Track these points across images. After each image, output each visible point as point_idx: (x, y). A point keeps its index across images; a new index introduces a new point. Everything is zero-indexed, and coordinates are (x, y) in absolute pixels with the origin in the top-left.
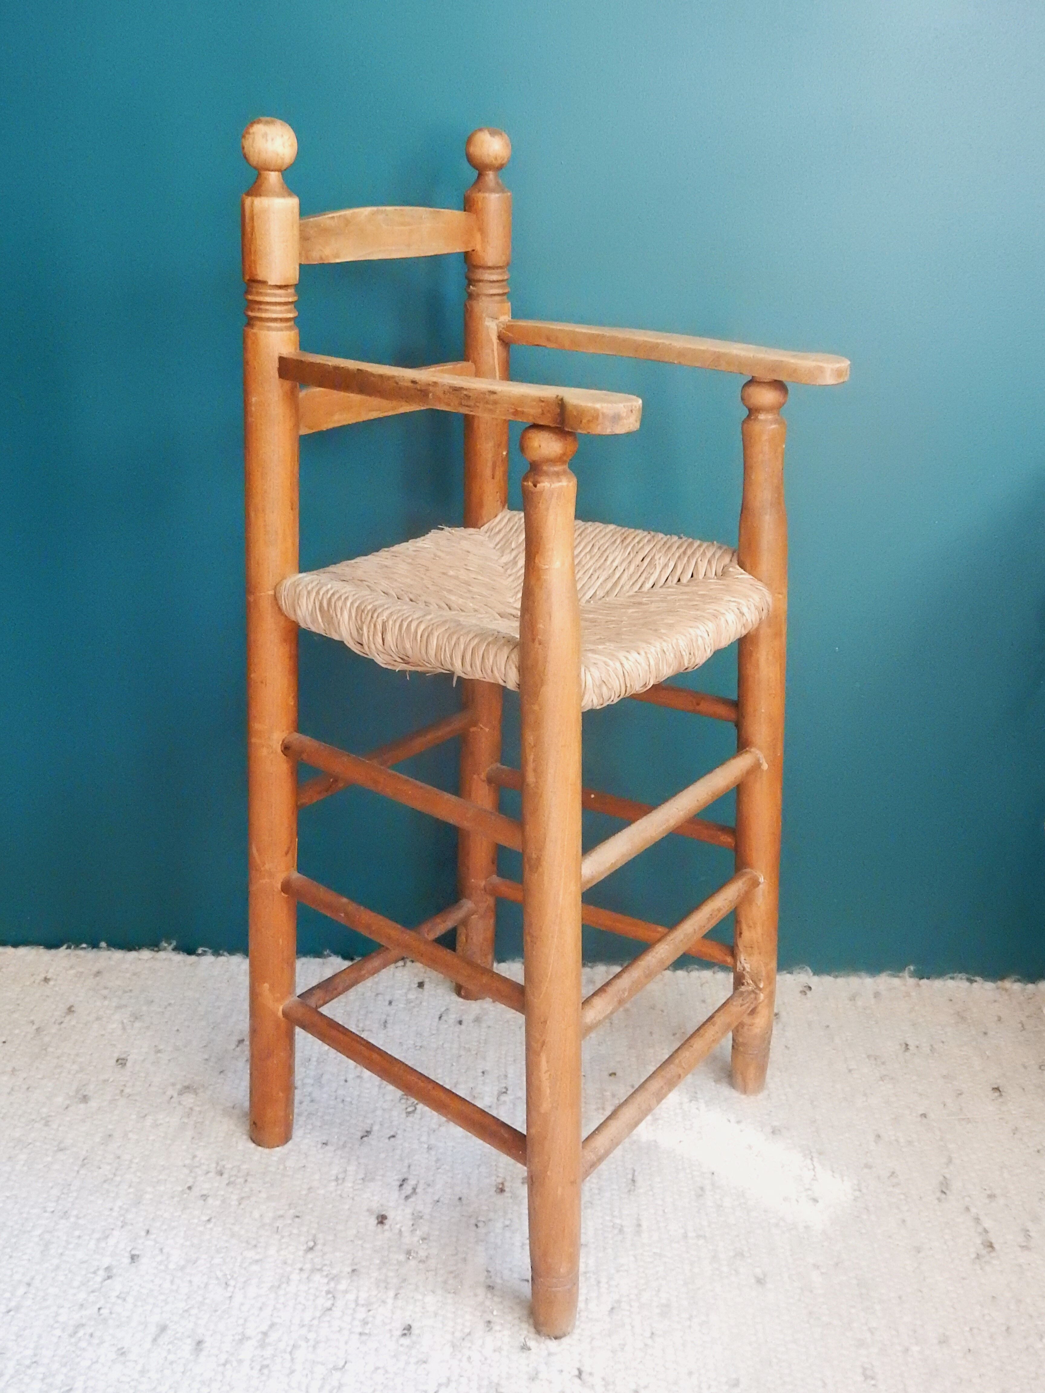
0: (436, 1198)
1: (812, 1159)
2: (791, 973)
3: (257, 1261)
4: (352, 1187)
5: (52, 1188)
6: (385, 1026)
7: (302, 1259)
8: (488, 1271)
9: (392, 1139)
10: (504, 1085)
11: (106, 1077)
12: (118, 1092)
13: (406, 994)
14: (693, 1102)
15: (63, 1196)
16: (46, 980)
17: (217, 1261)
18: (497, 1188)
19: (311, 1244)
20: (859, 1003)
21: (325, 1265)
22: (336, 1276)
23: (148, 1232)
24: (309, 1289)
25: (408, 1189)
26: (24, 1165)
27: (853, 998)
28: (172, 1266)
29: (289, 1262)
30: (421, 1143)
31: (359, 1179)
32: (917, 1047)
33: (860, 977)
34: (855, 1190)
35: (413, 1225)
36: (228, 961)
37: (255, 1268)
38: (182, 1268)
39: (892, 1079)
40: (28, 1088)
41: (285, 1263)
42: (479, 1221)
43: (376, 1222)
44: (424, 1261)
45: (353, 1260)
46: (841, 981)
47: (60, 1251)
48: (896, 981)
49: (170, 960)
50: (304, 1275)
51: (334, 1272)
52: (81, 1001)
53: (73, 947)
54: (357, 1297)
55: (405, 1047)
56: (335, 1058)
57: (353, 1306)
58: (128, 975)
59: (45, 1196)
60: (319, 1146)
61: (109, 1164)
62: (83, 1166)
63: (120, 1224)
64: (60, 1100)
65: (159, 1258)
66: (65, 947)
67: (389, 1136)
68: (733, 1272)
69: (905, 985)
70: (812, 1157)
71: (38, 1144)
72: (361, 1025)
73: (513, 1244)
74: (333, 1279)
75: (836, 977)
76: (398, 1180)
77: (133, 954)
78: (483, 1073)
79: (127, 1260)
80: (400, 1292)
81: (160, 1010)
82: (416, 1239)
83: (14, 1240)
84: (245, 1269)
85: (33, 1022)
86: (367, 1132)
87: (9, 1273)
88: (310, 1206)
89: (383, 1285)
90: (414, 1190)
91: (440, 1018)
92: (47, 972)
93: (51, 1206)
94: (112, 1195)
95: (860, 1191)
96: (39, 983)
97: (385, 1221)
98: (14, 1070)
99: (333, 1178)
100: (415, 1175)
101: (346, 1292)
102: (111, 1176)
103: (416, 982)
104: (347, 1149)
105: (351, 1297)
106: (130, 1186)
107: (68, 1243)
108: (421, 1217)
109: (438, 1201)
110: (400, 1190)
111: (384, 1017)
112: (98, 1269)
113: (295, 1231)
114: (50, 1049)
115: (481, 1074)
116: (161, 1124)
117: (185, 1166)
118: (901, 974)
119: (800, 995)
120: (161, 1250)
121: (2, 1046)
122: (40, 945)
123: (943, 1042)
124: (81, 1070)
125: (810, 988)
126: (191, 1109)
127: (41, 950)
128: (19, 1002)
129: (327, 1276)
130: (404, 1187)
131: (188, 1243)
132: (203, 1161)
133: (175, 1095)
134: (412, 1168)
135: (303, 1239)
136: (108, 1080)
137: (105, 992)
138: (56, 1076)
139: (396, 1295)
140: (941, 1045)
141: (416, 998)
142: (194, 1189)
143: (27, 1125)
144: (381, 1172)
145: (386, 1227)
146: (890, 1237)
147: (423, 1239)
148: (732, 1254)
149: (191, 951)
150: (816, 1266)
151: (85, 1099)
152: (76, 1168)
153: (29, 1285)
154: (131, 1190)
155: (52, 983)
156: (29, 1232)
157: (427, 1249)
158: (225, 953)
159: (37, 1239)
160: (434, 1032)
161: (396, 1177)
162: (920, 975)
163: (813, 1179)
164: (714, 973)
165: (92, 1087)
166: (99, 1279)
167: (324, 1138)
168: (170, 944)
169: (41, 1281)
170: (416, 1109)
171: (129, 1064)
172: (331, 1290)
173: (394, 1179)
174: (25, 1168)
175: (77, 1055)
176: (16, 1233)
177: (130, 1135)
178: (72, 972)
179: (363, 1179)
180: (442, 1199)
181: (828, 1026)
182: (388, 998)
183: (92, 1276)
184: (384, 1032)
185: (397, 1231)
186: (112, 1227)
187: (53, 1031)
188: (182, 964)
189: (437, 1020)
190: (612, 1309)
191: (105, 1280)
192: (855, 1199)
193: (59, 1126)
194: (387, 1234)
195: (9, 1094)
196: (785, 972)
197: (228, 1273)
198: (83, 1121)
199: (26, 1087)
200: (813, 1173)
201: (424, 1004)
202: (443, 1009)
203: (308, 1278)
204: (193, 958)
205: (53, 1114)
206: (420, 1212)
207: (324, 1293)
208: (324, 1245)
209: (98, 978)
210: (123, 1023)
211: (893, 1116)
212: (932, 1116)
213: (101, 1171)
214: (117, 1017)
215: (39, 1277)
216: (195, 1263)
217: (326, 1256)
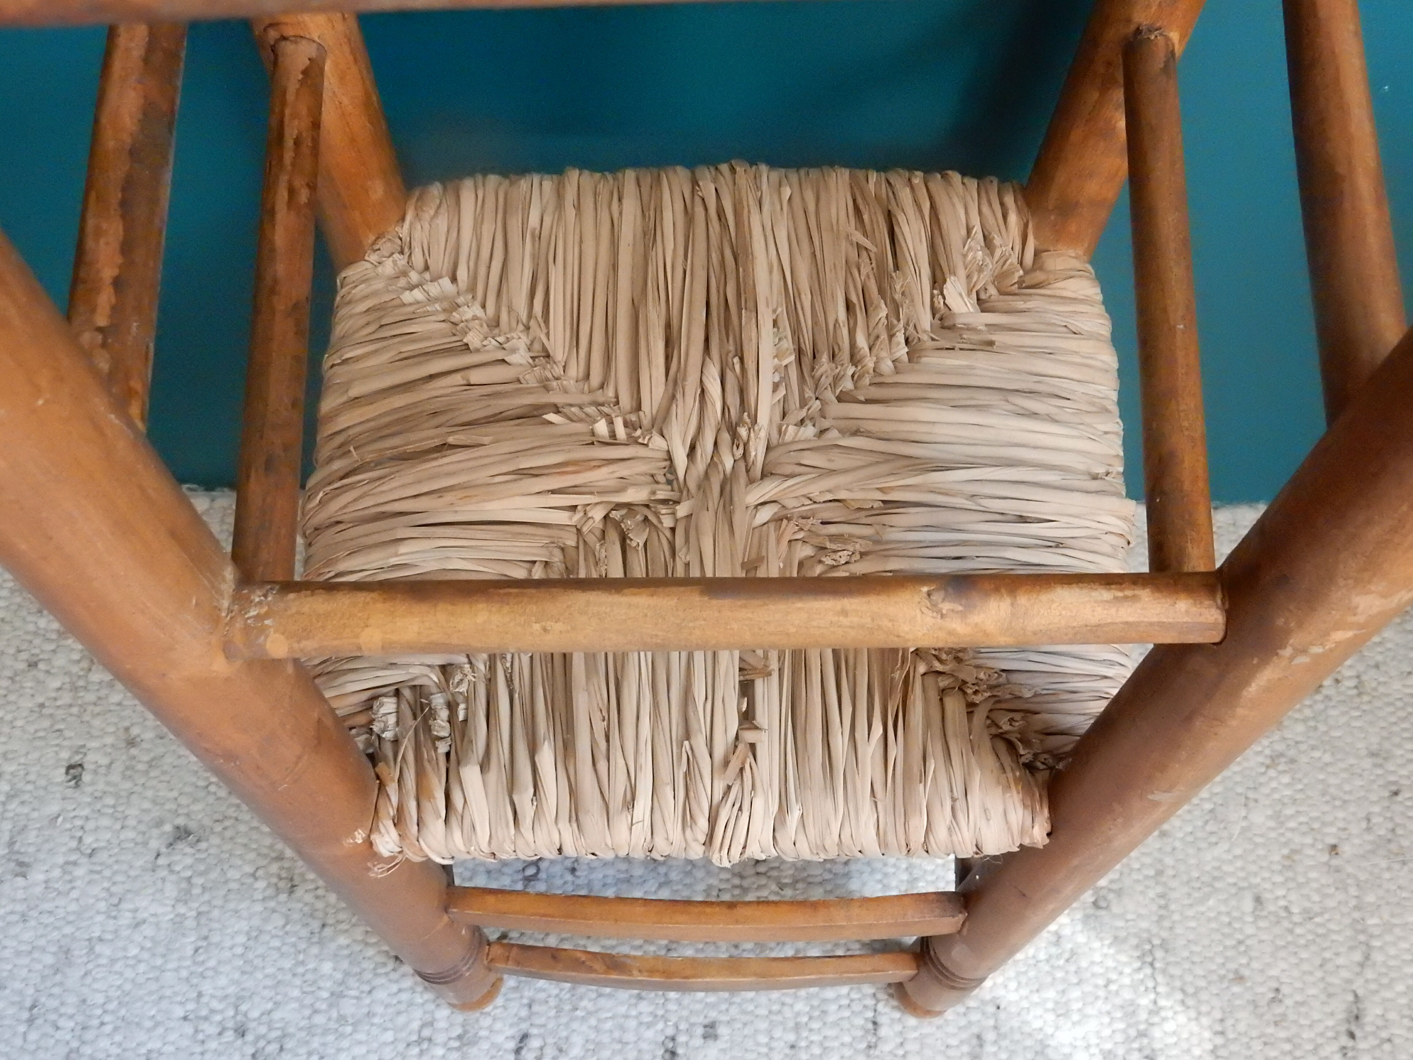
11: (54, 808)
61: (71, 1017)
76: (513, 1036)
95: (1222, 1033)
99: (415, 1037)
100: (539, 1024)
116: (144, 922)
126: (189, 881)
130: (524, 1049)
133: (163, 849)
134: (536, 1008)
136: (57, 818)
161: (510, 1032)
165: (32, 836)
170: (538, 870)
171: (86, 777)
177: (99, 948)
192: (1215, 1054)
198: (24, 917)
200: (1152, 996)
210: (71, 674)
211: (1285, 851)
212: (1346, 849)
213: (59, 1035)
214: (60, 661)
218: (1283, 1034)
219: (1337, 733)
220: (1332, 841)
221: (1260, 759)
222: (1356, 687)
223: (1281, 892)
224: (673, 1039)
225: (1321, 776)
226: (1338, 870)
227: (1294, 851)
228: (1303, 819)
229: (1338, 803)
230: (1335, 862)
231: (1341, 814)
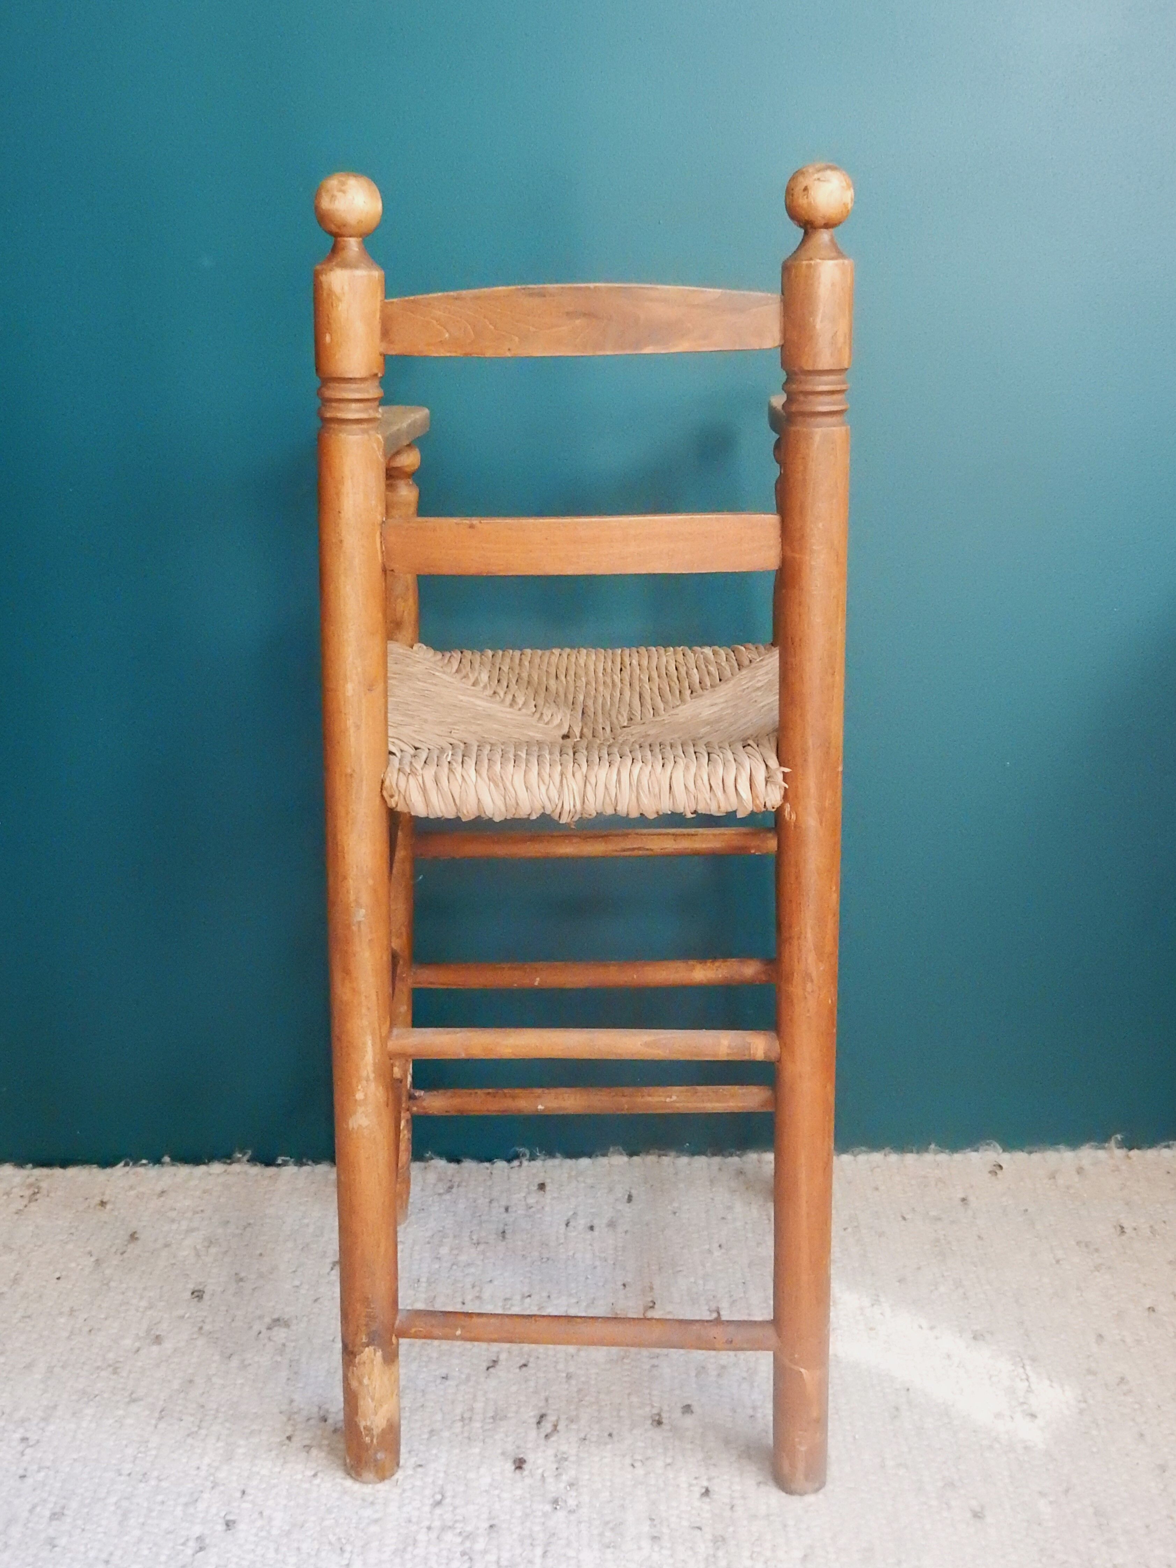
0: (582, 1435)
1: (1023, 1367)
2: (977, 1150)
3: (376, 1521)
4: (482, 1427)
5: (126, 1446)
6: (504, 1237)
7: (429, 1515)
8: (652, 1520)
9: (524, 1369)
10: (650, 1299)
11: (181, 1312)
12: (196, 1329)
13: (525, 1197)
14: (875, 1306)
15: (140, 1455)
16: (103, 1204)
17: (327, 1523)
18: (654, 1421)
19: (439, 1497)
20: (1061, 1181)
21: (456, 1521)
22: (471, 1534)
23: (244, 1492)
24: (441, 1550)
25: (547, 1426)
26: (91, 1421)
27: (1053, 1176)
28: (275, 1532)
29: (414, 1520)
30: (558, 1371)
31: (489, 1418)
32: (1135, 1229)
33: (1058, 1150)
34: (1079, 1401)
35: (557, 1469)
36: (313, 1171)
37: (374, 1529)
38: (288, 1533)
39: (1110, 1268)
40: (90, 1331)
41: (410, 1521)
42: (635, 1460)
43: (513, 1467)
44: (574, 1511)
45: (490, 1513)
46: (1036, 1157)
47: (141, 1520)
48: (1101, 1154)
49: (246, 1173)
50: (434, 1535)
51: (469, 1529)
52: (144, 1226)
53: (131, 1164)
54: (499, 1558)
55: (529, 1259)
56: (448, 1277)
58: (198, 1193)
59: (118, 1456)
60: (439, 1381)
61: (192, 1415)
62: (160, 1418)
63: (209, 1484)
64: (128, 1342)
65: (259, 1523)
66: (122, 1164)
67: (519, 1365)
68: (944, 1506)
69: (1112, 1158)
70: (1024, 1364)
71: (106, 1395)
72: (475, 1237)
73: (678, 1486)
74: (467, 1537)
75: (1030, 1153)
76: (534, 1416)
77: (202, 1169)
78: (624, 1285)
79: (221, 1527)
80: (549, 1549)
81: (238, 1231)
82: (562, 1485)
83: (86, 1510)
84: (363, 1530)
85: (90, 1254)
86: (494, 1361)
87: (82, 1549)
88: (434, 1452)
89: (528, 1542)
90: (555, 1426)
91: (567, 1225)
92: (103, 1194)
93: (127, 1467)
94: (199, 1451)
95: (1085, 1402)
96: (95, 1207)
97: (524, 1466)
98: (72, 1310)
99: (459, 1418)
100: (554, 1410)
101: (485, 1552)
102: (196, 1429)
103: (536, 1185)
104: (471, 1384)
105: (491, 1557)
106: (218, 1439)
107: (150, 1510)
108: (566, 1459)
109: (585, 1439)
110: (538, 1428)
111: (501, 1226)
112: (188, 1540)
113: (418, 1483)
114: (112, 1284)
115: (622, 1287)
116: (250, 1365)
117: (281, 1413)
118: (1107, 1145)
119: (990, 1175)
120: (261, 1513)
121: (56, 1283)
122: (94, 1164)
123: (1164, 1222)
124: (150, 1307)
125: (1001, 1167)
126: (284, 1345)
127: (95, 1170)
128: (73, 1230)
129: (460, 1534)
130: (543, 1424)
131: (292, 1503)
132: (302, 1406)
133: (264, 1330)
134: (550, 1401)
135: (428, 1492)
136: (183, 1317)
137: (173, 1214)
138: (123, 1315)
139: (545, 1552)
140: (1163, 1225)
141: (537, 1202)
142: (294, 1439)
143: (92, 1374)
144: (514, 1408)
145: (526, 1473)
146: (1127, 1455)
147: (571, 1485)
148: (940, 1484)
149: (269, 1162)
150: (1042, 1494)
151: (158, 1340)
152: (153, 1422)
154: (220, 1444)
155: (109, 1207)
156: (105, 1499)
157: (576, 1496)
158: (310, 1163)
159: (112, 1508)
160: (562, 1241)
161: (532, 1414)
162: (1130, 1144)
163: (1027, 1391)
164: (885, 1155)
165: (164, 1326)
166: (189, 1552)
167: (443, 1371)
168: (244, 1154)
169: (122, 1557)
171: (206, 1297)
172: (467, 1551)
173: (531, 1415)
174: (93, 1425)
175: (145, 1289)
176: (88, 1501)
177: (214, 1379)
178: (133, 1193)
179: (493, 1417)
180: (588, 1436)
181: (1026, 1210)
182: (504, 1203)
183: (181, 1548)
184: (504, 1243)
185: (539, 1477)
186: (201, 1488)
187: (115, 1262)
188: (259, 1177)
189: (564, 1226)
190: (805, 1556)
191: (197, 1552)
192: (1081, 1412)
193: (130, 1372)
194: (528, 1481)
195: (69, 1338)
196: (969, 1150)
197: (342, 1536)
198: (158, 1366)
199: (86, 1329)
200: (1026, 1384)
201: (547, 1209)
202: (571, 1213)
203: (438, 1538)
204: (272, 1170)
205: (121, 1359)
206: (564, 1453)
207: (458, 1554)
208: (454, 1497)
209: (162, 1199)
210: (195, 1248)
211: (1115, 1312)
213: (182, 1423)
214: (188, 1242)
215: (119, 1553)
216: (302, 1527)
217: (458, 1511)
224: (659, 1415)
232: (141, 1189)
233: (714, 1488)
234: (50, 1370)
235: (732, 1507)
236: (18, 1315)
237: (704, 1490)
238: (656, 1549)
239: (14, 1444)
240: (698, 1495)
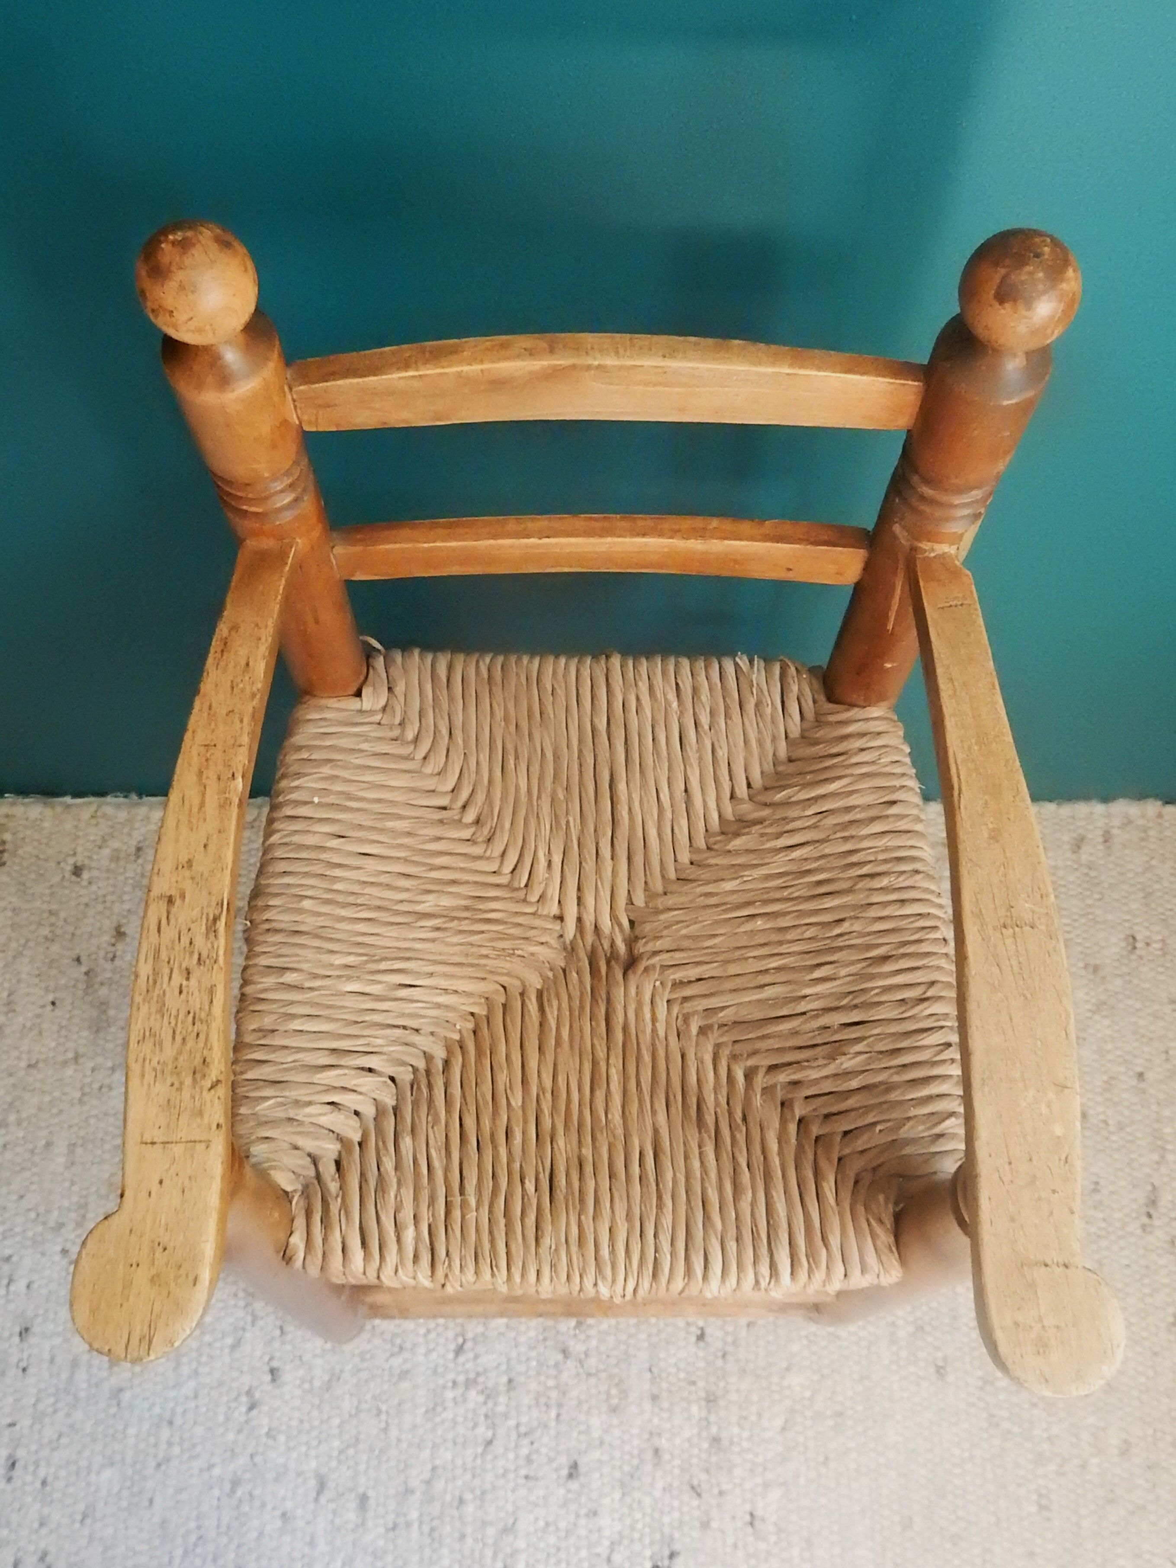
3: (406, 1374)
7: (451, 1365)
8: (652, 1372)
16: (77, 871)
19: (460, 1340)
20: (1084, 855)
21: (478, 1374)
22: (492, 1392)
23: (283, 1327)
24: (467, 1411)
28: (316, 1384)
37: (405, 1385)
38: (328, 1387)
39: (1111, 1007)
45: (508, 1364)
50: (460, 1390)
51: (490, 1384)
54: (518, 1424)
57: (514, 1436)
63: (250, 1320)
65: (301, 1372)
74: (488, 1397)
79: (267, 1378)
80: (562, 1411)
84: (395, 1386)
85: (78, 960)
89: (543, 1401)
92: (75, 854)
98: (76, 1058)
101: (506, 1416)
112: (239, 1395)
114: (111, 1013)
120: (300, 1357)
121: (52, 1011)
128: (53, 919)
129: (482, 1392)
131: (329, 1347)
135: (451, 1334)
139: (558, 1415)
148: (910, 1331)
153: (171, 1423)
155: (86, 875)
157: (585, 1340)
166: (244, 1409)
169: (183, 1416)
172: (490, 1413)
178: (106, 852)
183: (235, 1404)
186: (243, 1324)
187: (108, 975)
191: (249, 1411)
195: (81, 1100)
197: (377, 1392)
199: (96, 1086)
203: (463, 1395)
207: (482, 1418)
209: (140, 861)
211: (1105, 1078)
212: (1150, 1076)
215: (179, 1410)
216: (339, 1379)
217: (479, 1361)
218: (1100, 1215)
219: (1147, 985)
220: (1139, 1069)
221: (1088, 1007)
222: (1161, 949)
223: (1101, 1109)
225: (1133, 1020)
226: (1144, 1092)
227: (1112, 1078)
228: (1119, 1053)
229: (1145, 1040)
230: (1143, 1085)
231: (1146, 1049)
232: (115, 844)
233: (708, 1331)
234: (72, 1147)
235: (724, 1356)
236: (23, 1064)
237: (699, 1332)
238: (657, 1410)
239: (57, 1258)
240: (693, 1339)
